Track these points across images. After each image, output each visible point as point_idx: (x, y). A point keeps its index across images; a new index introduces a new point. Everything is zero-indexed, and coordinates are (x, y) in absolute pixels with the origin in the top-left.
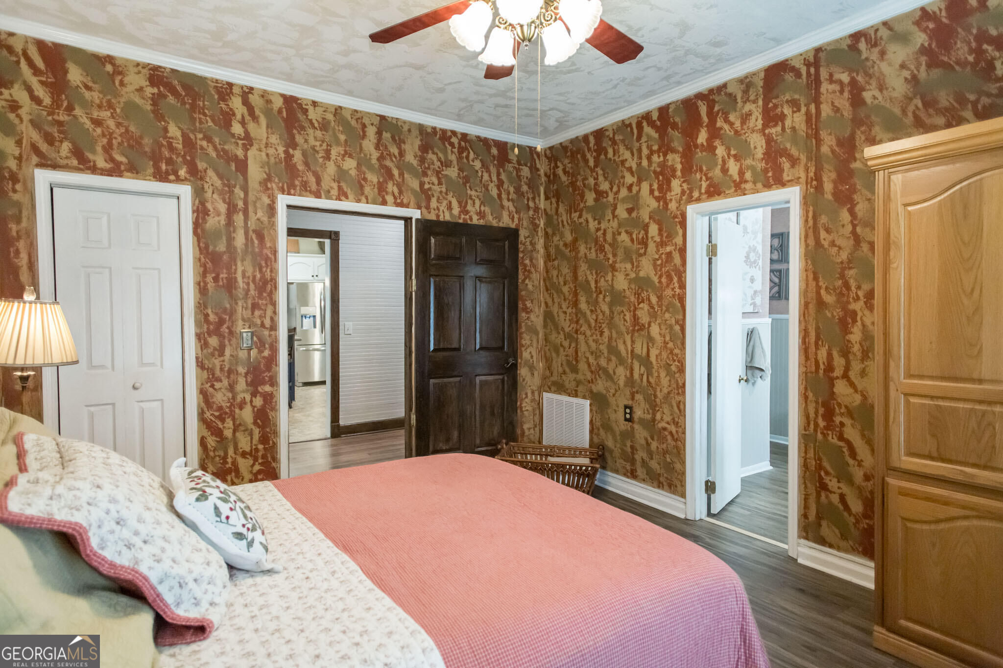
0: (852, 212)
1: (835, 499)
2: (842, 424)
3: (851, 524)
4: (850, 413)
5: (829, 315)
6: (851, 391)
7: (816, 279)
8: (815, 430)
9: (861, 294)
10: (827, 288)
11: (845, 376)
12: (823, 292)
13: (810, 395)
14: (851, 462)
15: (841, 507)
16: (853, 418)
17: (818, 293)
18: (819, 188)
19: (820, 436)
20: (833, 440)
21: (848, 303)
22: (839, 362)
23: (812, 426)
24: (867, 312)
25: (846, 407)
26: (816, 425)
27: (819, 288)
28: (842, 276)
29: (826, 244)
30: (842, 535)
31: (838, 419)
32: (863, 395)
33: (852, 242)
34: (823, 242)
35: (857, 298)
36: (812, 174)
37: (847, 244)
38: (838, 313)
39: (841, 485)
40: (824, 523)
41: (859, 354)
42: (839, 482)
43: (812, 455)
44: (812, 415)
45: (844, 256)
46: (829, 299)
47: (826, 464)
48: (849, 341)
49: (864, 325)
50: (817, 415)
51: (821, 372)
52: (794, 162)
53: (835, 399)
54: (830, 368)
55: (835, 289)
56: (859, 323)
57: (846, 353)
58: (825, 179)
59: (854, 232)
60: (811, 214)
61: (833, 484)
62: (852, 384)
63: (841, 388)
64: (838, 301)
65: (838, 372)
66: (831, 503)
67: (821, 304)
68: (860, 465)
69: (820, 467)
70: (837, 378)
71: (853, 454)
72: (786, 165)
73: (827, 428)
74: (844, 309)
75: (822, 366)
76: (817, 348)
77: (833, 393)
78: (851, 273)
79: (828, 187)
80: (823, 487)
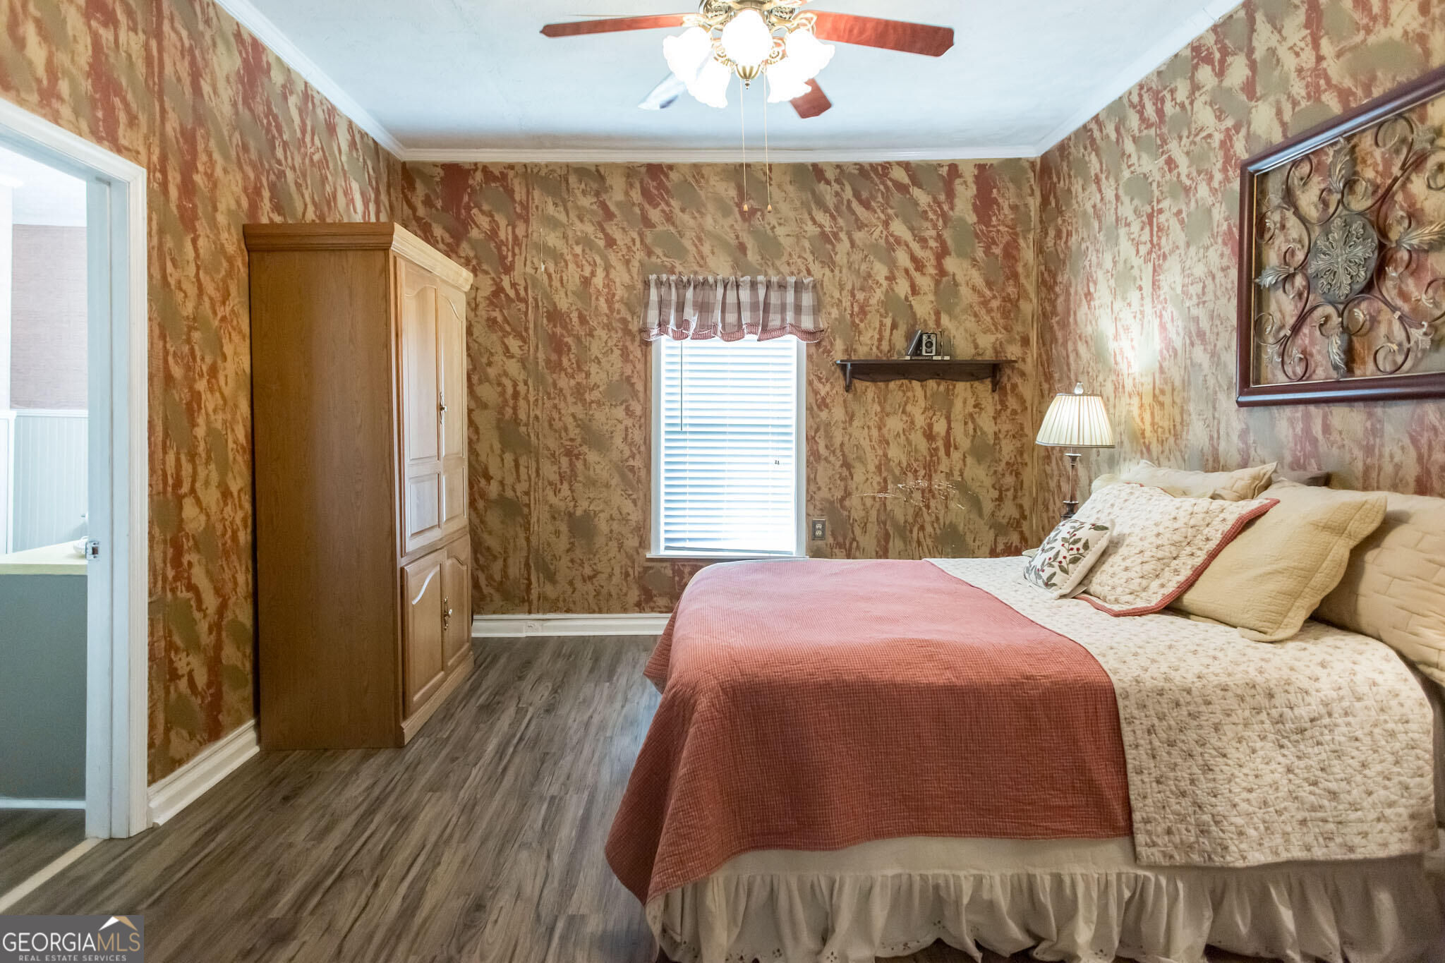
0: (194, 241)
1: (183, 684)
2: (190, 564)
3: (197, 709)
4: (197, 547)
5: (177, 399)
6: (198, 510)
7: (163, 337)
8: (164, 588)
9: (205, 368)
10: (175, 354)
11: (193, 490)
12: (170, 359)
13: (157, 531)
14: (197, 615)
15: (189, 691)
16: (198, 551)
17: (166, 361)
18: (164, 185)
19: (169, 595)
20: (184, 594)
21: (194, 380)
22: (187, 469)
23: (160, 584)
24: (209, 395)
25: (194, 537)
26: (165, 579)
27: (166, 352)
28: (188, 341)
29: (172, 281)
30: (190, 734)
31: (186, 558)
32: (208, 515)
33: (196, 291)
34: (169, 279)
35: (201, 376)
36: (155, 158)
37: (192, 290)
38: (185, 395)
39: (190, 658)
40: (173, 735)
41: (204, 455)
42: (188, 655)
43: (161, 633)
44: (160, 564)
45: (189, 309)
46: (177, 372)
47: (177, 639)
48: (196, 437)
49: (207, 414)
50: (165, 565)
51: (170, 489)
52: (132, 121)
53: (183, 530)
54: (178, 483)
55: (182, 359)
56: (203, 411)
57: (192, 457)
58: (170, 178)
59: (197, 274)
60: (155, 227)
61: (182, 663)
62: (198, 501)
63: (189, 510)
64: (186, 377)
65: (185, 488)
66: (180, 695)
67: (169, 378)
68: (205, 616)
69: (171, 646)
70: (185, 496)
71: (199, 600)
72: (122, 117)
73: (176, 579)
74: (191, 388)
75: (170, 481)
76: (165, 452)
77: (182, 520)
78: (196, 335)
79: (174, 192)
80: (174, 675)
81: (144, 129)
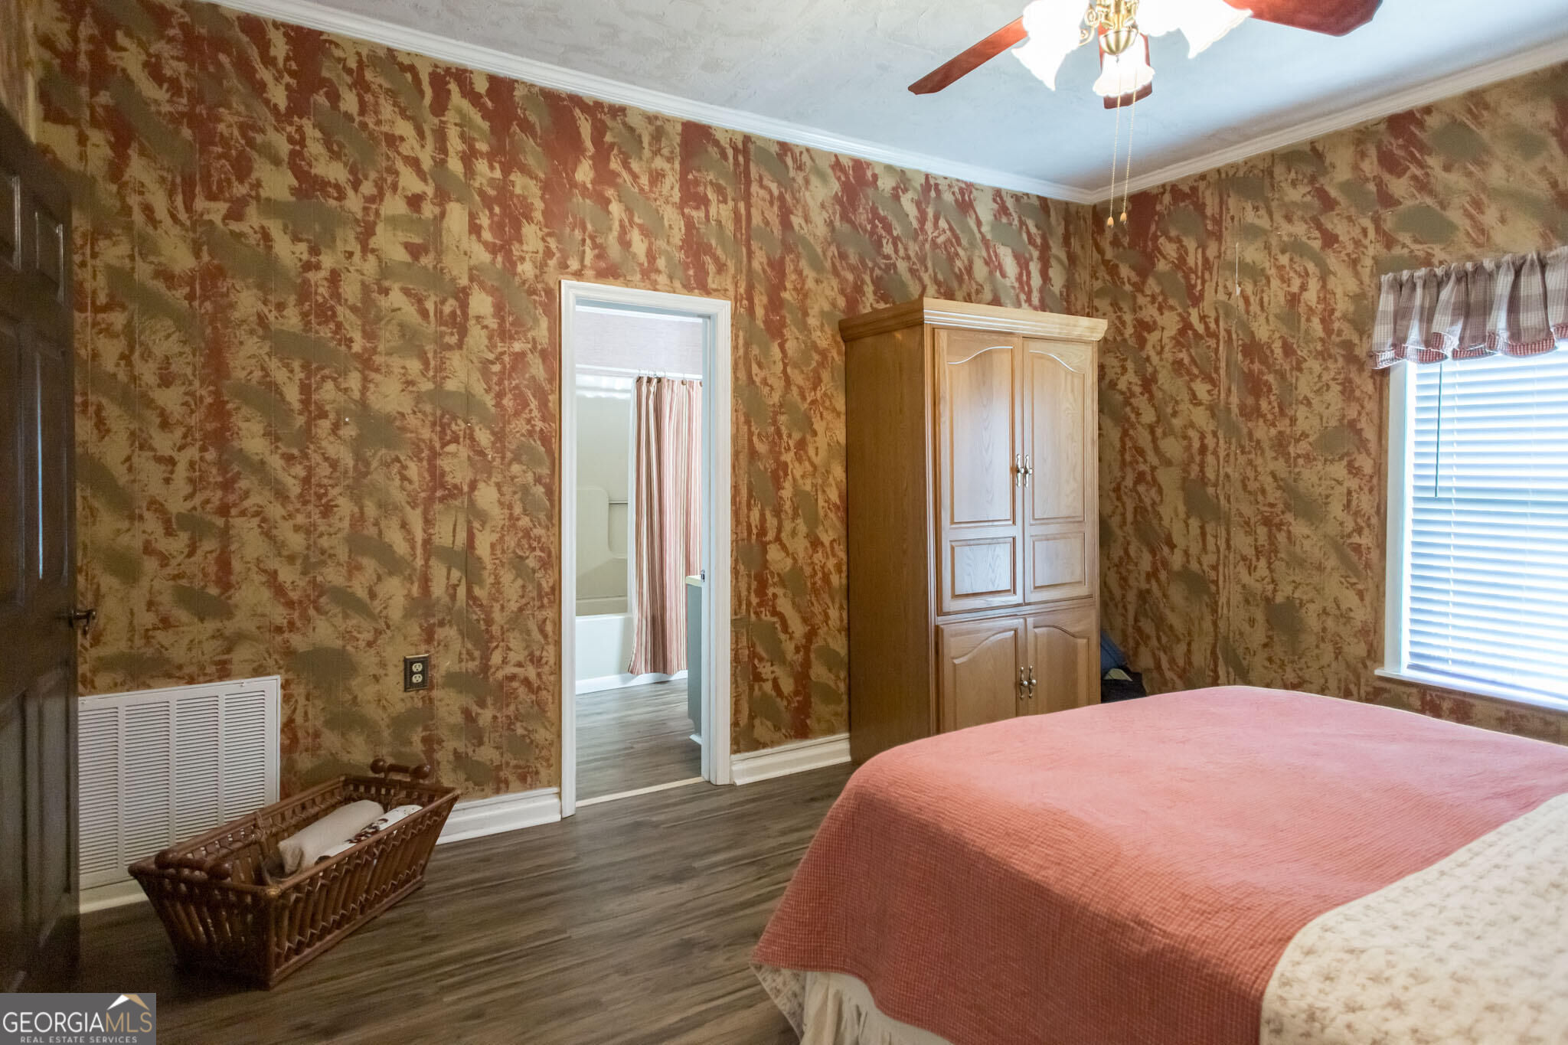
0: (782, 346)
1: (768, 687)
2: (775, 596)
3: (783, 709)
4: (782, 583)
5: (762, 468)
6: (783, 554)
7: (748, 422)
8: (748, 611)
9: (791, 443)
10: (759, 435)
11: (778, 539)
12: (755, 439)
13: (741, 568)
14: (783, 637)
15: (774, 694)
16: (784, 586)
17: (750, 441)
18: (751, 310)
19: (753, 617)
20: (766, 617)
21: (780, 453)
22: (771, 522)
23: (744, 607)
24: (797, 464)
25: (779, 575)
26: (749, 604)
27: (751, 434)
28: (775, 423)
29: (757, 380)
30: (775, 726)
31: (770, 591)
32: (794, 559)
33: (783, 383)
34: (754, 378)
35: (788, 449)
36: (742, 290)
37: (778, 384)
38: (770, 464)
39: (775, 668)
40: (757, 722)
41: (790, 512)
42: (772, 665)
43: (745, 644)
44: (744, 593)
45: (776, 398)
46: (762, 448)
47: (760, 650)
48: (781, 498)
49: (794, 480)
50: (749, 593)
51: (754, 537)
52: (721, 268)
53: (767, 568)
54: (762, 532)
55: (767, 437)
56: (790, 477)
57: (778, 512)
58: (756, 301)
59: (784, 371)
60: (741, 341)
61: (766, 670)
62: (784, 547)
63: (774, 553)
64: (771, 451)
65: (771, 536)
66: (764, 694)
67: (753, 454)
68: (791, 638)
69: (753, 655)
70: (770, 542)
71: (785, 628)
72: (712, 268)
73: (760, 604)
74: (777, 460)
75: (755, 531)
76: (749, 509)
77: (767, 561)
78: (782, 419)
79: (760, 312)
80: (758, 677)
81: (732, 270)
